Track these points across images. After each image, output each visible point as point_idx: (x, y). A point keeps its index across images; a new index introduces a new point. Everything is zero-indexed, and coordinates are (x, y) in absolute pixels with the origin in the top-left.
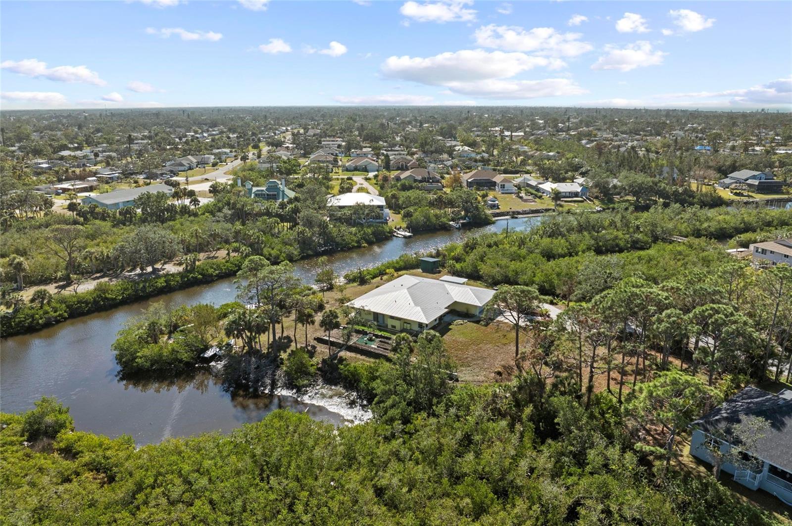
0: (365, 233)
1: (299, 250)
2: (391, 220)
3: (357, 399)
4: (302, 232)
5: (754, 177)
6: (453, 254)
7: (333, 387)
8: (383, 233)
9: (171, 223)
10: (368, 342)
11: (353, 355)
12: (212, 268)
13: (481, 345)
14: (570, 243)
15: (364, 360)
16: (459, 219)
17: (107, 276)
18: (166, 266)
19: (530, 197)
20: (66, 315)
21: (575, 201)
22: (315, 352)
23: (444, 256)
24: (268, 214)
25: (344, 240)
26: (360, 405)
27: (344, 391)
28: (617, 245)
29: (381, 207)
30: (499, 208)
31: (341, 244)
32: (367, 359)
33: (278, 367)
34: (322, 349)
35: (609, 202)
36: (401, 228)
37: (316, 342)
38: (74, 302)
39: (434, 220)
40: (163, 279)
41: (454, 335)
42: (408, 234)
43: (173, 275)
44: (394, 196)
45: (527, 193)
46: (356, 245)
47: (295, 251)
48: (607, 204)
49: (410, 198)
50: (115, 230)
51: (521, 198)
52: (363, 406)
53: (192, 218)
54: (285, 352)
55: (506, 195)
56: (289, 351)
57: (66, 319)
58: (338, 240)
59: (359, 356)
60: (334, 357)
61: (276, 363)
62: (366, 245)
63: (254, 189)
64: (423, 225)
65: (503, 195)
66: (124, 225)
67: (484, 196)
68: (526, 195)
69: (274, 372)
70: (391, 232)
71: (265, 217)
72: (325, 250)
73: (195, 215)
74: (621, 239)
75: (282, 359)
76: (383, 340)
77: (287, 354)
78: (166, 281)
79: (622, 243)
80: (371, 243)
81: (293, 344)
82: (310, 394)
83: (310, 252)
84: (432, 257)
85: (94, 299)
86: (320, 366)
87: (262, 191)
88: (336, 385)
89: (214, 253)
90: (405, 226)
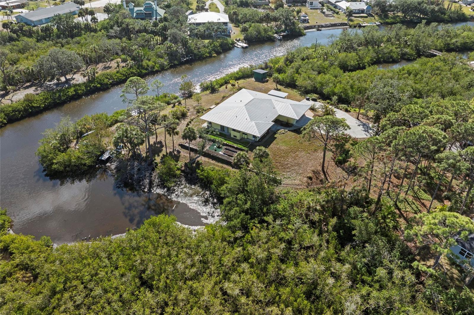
0: (214, 46)
1: (168, 61)
2: (233, 33)
3: (210, 197)
4: (170, 47)
6: (277, 66)
7: (193, 187)
8: (227, 44)
9: (78, 38)
10: (217, 149)
11: (206, 159)
12: (107, 78)
13: (297, 153)
14: (359, 56)
15: (214, 164)
16: (281, 32)
17: (34, 86)
18: (75, 76)
19: (330, 13)
20: (5, 121)
21: (362, 17)
22: (180, 156)
23: (271, 68)
24: (146, 31)
25: (200, 52)
26: (212, 203)
27: (200, 190)
28: (391, 57)
29: (225, 24)
30: (308, 22)
31: (198, 55)
32: (217, 163)
33: (153, 170)
34: (184, 153)
35: (385, 17)
36: (240, 40)
37: (180, 147)
38: (10, 111)
39: (263, 33)
40: (73, 89)
41: (278, 144)
42: (245, 45)
43: (79, 85)
44: (235, 13)
45: (329, 9)
46: (208, 55)
47: (165, 62)
48: (383, 19)
49: (246, 15)
50: (39, 44)
51: (324, 13)
52: (214, 204)
53: (92, 34)
54: (159, 156)
55: (313, 11)
56: (161, 155)
57: (5, 124)
58: (196, 52)
59: (211, 161)
60: (192, 161)
61: (152, 166)
62: (215, 55)
63: (136, 9)
64: (255, 38)
65: (311, 11)
66: (45, 40)
67: (299, 12)
68: (327, 10)
69: (151, 174)
70: (233, 44)
71: (144, 34)
72: (187, 60)
73: (95, 31)
74: (394, 53)
75: (156, 163)
76: (228, 148)
77: (160, 158)
78: (75, 91)
79: (395, 56)
80: (219, 53)
81: (164, 149)
82: (177, 193)
83: (176, 62)
84: (262, 69)
85: (24, 107)
86: (183, 168)
87: (141, 10)
88: (195, 185)
89: (109, 63)
90: (243, 38)
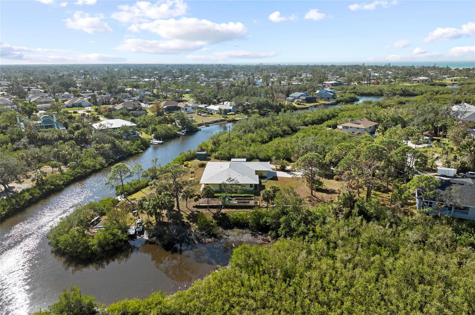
1: (104, 160)
2: (140, 135)
3: (253, 232)
5: (302, 95)
10: (230, 201)
19: (206, 114)
21: (232, 114)
30: (196, 122)
31: (128, 152)
32: (237, 210)
33: (189, 227)
36: (152, 139)
37: (195, 208)
39: (169, 131)
42: (160, 142)
45: (201, 112)
51: (201, 115)
58: (125, 150)
59: (231, 210)
60: (217, 214)
62: (142, 151)
70: (149, 142)
76: (237, 198)
83: (112, 160)
87: (41, 123)
